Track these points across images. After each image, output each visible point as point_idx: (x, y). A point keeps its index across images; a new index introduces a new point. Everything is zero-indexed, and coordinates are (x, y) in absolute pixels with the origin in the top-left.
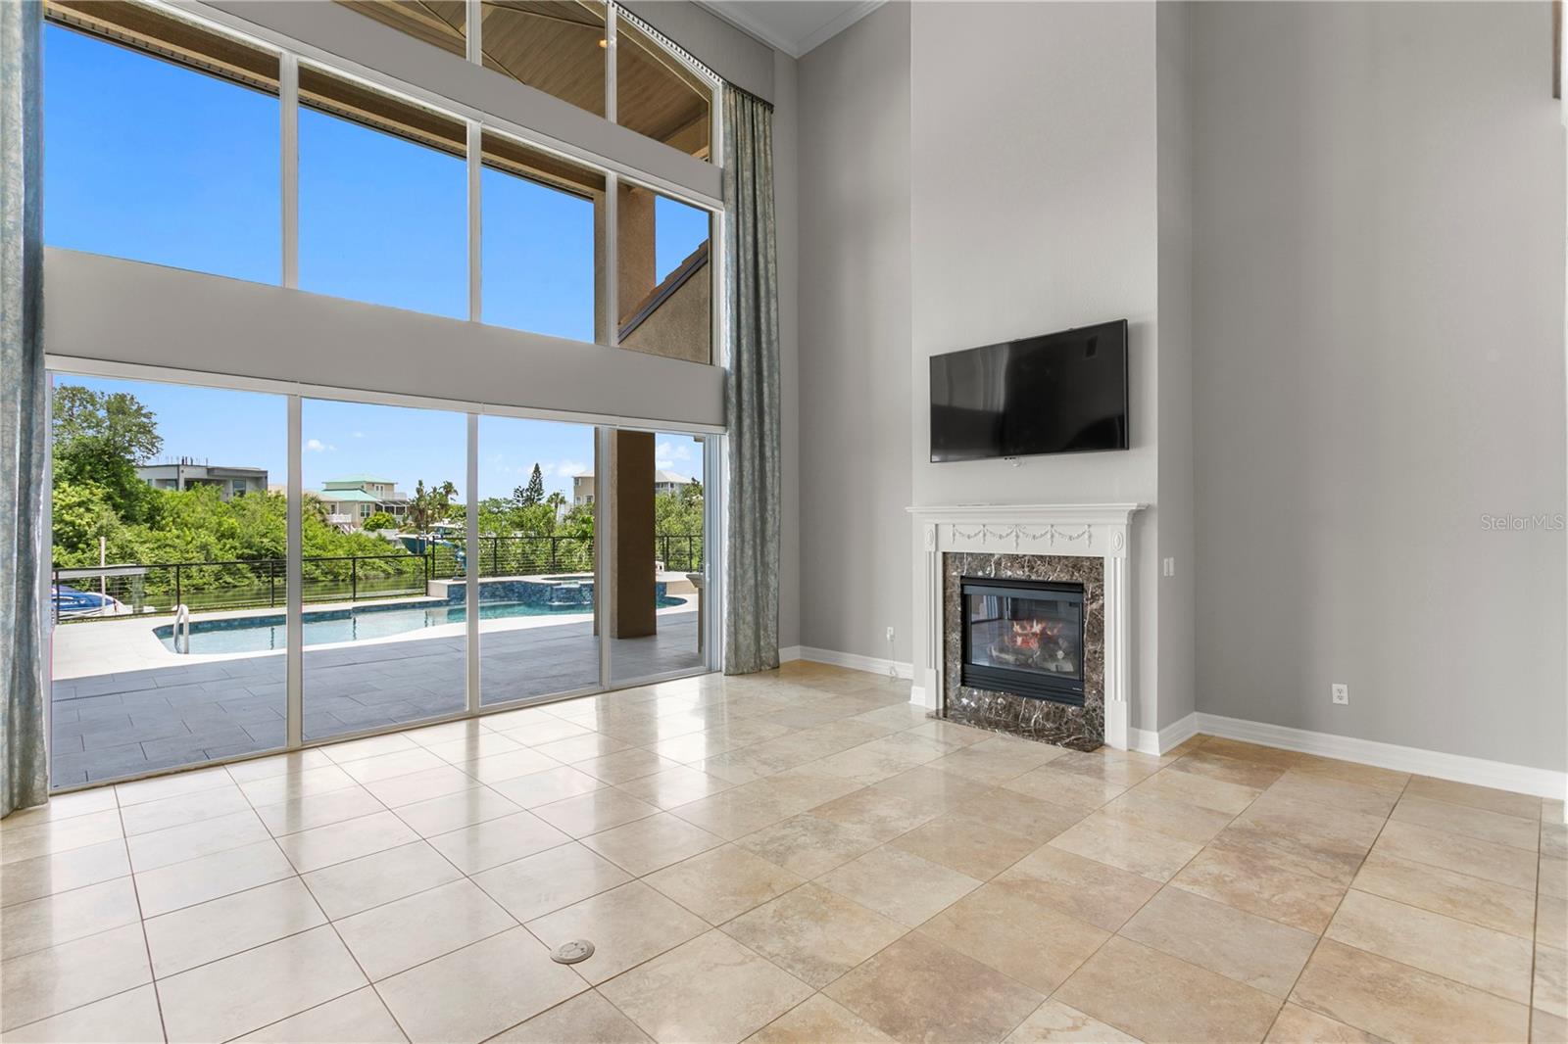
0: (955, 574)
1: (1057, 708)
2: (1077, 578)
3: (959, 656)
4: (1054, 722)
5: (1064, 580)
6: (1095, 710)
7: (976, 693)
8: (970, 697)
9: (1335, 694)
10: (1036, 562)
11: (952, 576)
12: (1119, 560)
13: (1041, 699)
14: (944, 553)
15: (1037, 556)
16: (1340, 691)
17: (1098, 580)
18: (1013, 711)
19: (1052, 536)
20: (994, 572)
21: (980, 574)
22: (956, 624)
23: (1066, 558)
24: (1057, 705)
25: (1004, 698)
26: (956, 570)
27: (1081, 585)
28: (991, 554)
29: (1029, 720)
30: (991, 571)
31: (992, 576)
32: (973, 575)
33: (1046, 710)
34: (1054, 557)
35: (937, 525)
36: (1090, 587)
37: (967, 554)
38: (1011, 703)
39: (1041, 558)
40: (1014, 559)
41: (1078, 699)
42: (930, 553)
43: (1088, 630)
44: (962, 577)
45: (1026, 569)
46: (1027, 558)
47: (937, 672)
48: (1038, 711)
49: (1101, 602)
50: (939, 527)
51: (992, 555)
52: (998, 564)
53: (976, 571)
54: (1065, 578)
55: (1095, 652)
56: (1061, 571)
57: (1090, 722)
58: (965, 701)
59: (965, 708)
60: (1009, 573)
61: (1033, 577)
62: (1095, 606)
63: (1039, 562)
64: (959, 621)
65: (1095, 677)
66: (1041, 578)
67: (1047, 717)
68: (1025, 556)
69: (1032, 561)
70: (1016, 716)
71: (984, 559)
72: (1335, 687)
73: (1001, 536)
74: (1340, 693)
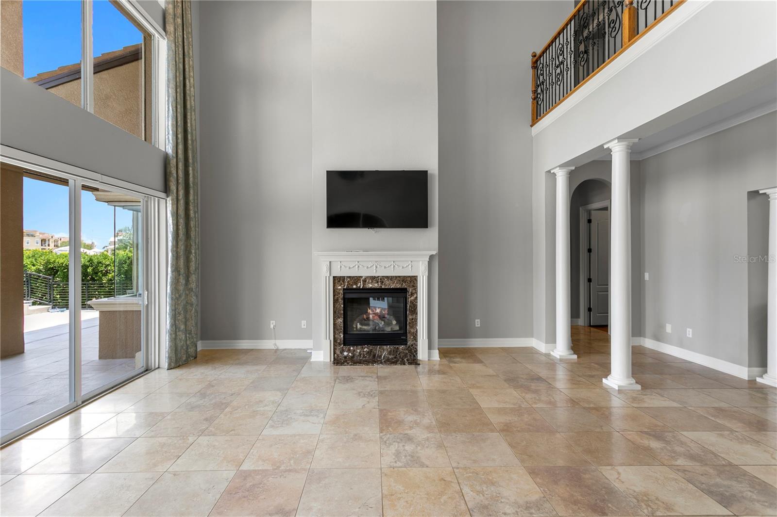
0: (340, 287)
1: (395, 348)
2: (404, 286)
3: (342, 330)
4: (393, 355)
5: (398, 287)
6: (412, 345)
7: (352, 348)
8: (349, 351)
9: (476, 323)
10: (384, 279)
11: (338, 289)
12: (425, 277)
13: (387, 345)
14: (334, 277)
15: (385, 277)
16: (478, 322)
17: (414, 286)
18: (372, 353)
19: (394, 267)
20: (362, 285)
21: (355, 287)
22: (341, 314)
23: (399, 277)
24: (395, 346)
25: (368, 348)
26: (340, 285)
27: (406, 289)
28: (360, 277)
29: (381, 356)
30: (361, 285)
31: (361, 287)
32: (350, 287)
33: (389, 350)
34: (394, 277)
35: (330, 262)
36: (410, 290)
37: (347, 277)
38: (371, 350)
39: (387, 277)
40: (373, 278)
41: (404, 342)
42: (326, 277)
43: (409, 310)
44: (344, 289)
45: (379, 283)
46: (380, 278)
47: (330, 341)
48: (385, 351)
49: (415, 296)
50: (332, 263)
51: (362, 277)
52: (365, 281)
53: (352, 285)
54: (398, 286)
55: (413, 319)
56: (397, 283)
57: (410, 351)
58: (346, 354)
59: (345, 357)
60: (370, 286)
61: (383, 287)
62: (412, 298)
63: (386, 279)
64: (342, 312)
65: (412, 331)
66: (387, 287)
67: (390, 353)
68: (379, 276)
69: (382, 279)
70: (374, 356)
71: (357, 279)
72: (476, 320)
73: (367, 267)
74: (478, 323)
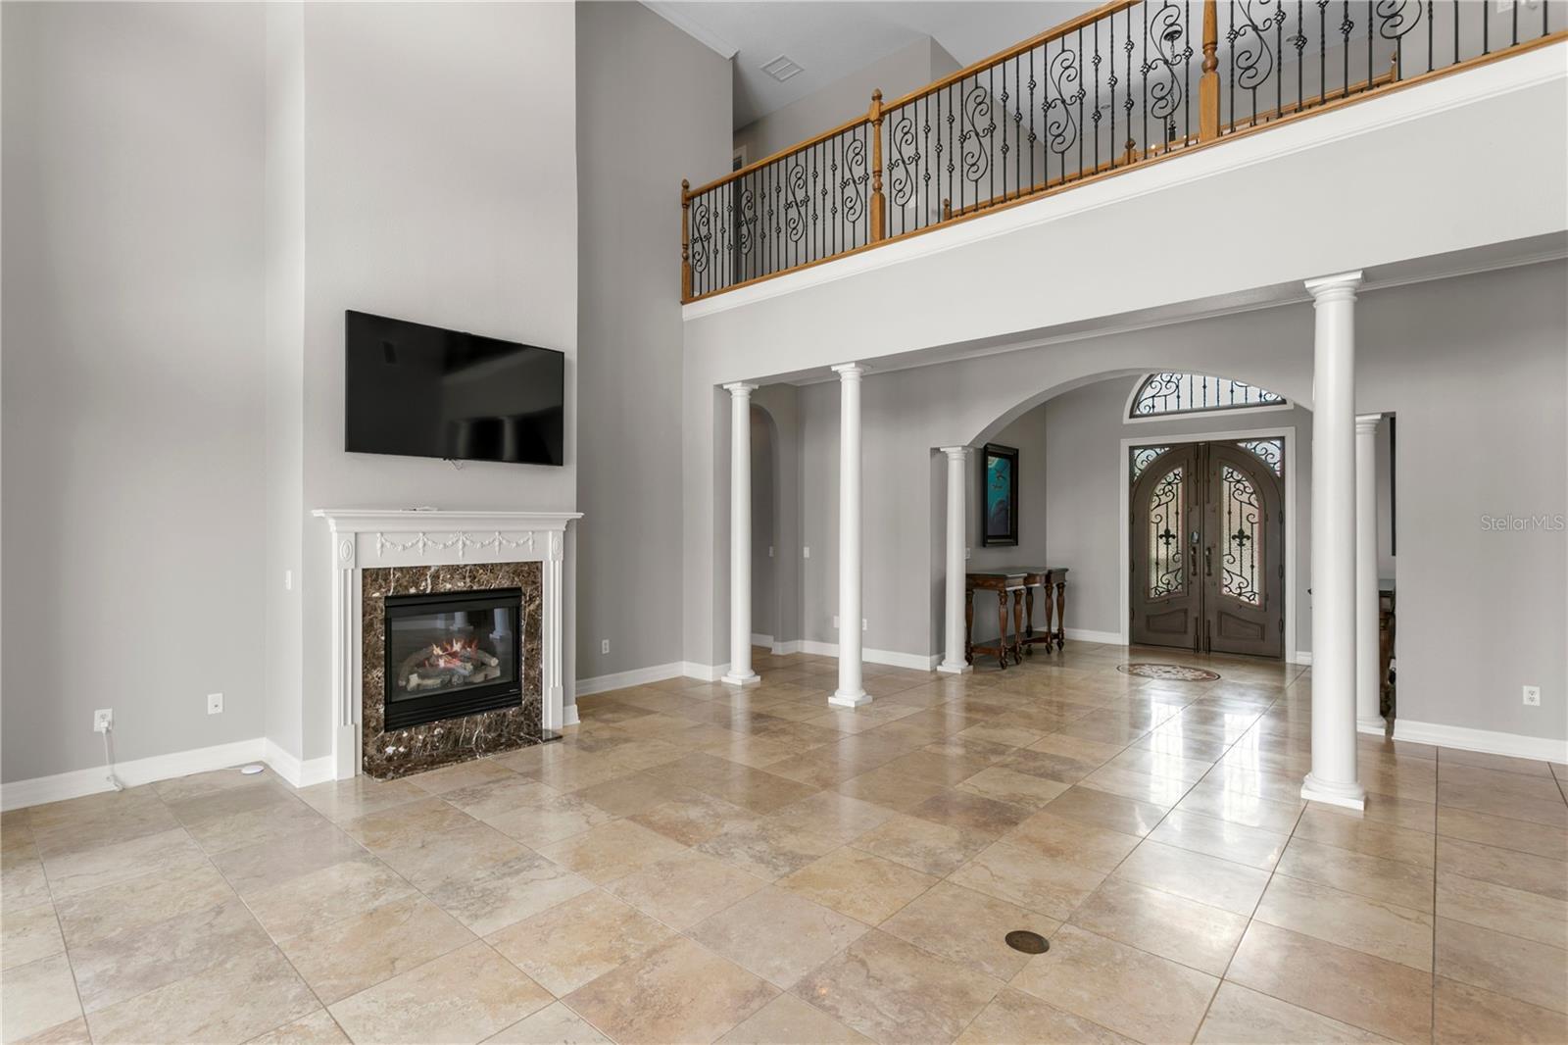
0: (377, 595)
1: (499, 715)
2: (517, 582)
3: (382, 697)
4: (496, 730)
5: (505, 586)
6: (532, 704)
7: (405, 735)
8: (399, 741)
9: (604, 647)
10: (478, 571)
11: (371, 599)
12: (557, 562)
13: (481, 712)
14: (364, 570)
15: (479, 565)
17: (534, 583)
18: (452, 737)
19: (500, 543)
20: (430, 587)
21: (413, 591)
22: (379, 658)
23: (508, 564)
24: (498, 712)
25: (441, 727)
26: (378, 590)
27: (520, 589)
28: (426, 567)
29: (471, 738)
30: (427, 586)
31: (428, 591)
32: (402, 592)
33: (487, 721)
34: (496, 564)
35: (356, 534)
36: (528, 590)
37: (395, 569)
38: (450, 729)
39: (484, 566)
40: (453, 570)
41: (516, 700)
42: (345, 571)
43: (527, 631)
44: (387, 598)
45: (468, 580)
46: (468, 568)
47: (356, 726)
48: (477, 726)
49: (537, 602)
50: (359, 536)
51: (429, 568)
52: (435, 577)
53: (406, 588)
54: (506, 584)
55: (533, 650)
56: (503, 577)
57: (528, 717)
58: (390, 750)
59: (390, 759)
60: (449, 586)
61: (475, 588)
62: (532, 607)
63: (481, 571)
64: (383, 652)
65: (532, 673)
66: (483, 587)
67: (488, 729)
68: (466, 565)
69: (473, 571)
70: (457, 741)
71: (417, 573)
72: (604, 642)
73: (445, 545)
74: (606, 646)
